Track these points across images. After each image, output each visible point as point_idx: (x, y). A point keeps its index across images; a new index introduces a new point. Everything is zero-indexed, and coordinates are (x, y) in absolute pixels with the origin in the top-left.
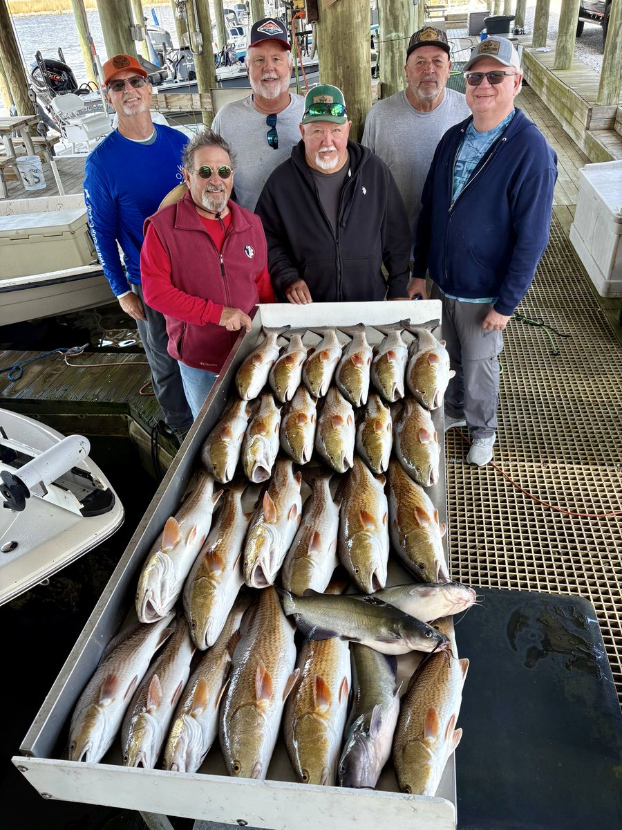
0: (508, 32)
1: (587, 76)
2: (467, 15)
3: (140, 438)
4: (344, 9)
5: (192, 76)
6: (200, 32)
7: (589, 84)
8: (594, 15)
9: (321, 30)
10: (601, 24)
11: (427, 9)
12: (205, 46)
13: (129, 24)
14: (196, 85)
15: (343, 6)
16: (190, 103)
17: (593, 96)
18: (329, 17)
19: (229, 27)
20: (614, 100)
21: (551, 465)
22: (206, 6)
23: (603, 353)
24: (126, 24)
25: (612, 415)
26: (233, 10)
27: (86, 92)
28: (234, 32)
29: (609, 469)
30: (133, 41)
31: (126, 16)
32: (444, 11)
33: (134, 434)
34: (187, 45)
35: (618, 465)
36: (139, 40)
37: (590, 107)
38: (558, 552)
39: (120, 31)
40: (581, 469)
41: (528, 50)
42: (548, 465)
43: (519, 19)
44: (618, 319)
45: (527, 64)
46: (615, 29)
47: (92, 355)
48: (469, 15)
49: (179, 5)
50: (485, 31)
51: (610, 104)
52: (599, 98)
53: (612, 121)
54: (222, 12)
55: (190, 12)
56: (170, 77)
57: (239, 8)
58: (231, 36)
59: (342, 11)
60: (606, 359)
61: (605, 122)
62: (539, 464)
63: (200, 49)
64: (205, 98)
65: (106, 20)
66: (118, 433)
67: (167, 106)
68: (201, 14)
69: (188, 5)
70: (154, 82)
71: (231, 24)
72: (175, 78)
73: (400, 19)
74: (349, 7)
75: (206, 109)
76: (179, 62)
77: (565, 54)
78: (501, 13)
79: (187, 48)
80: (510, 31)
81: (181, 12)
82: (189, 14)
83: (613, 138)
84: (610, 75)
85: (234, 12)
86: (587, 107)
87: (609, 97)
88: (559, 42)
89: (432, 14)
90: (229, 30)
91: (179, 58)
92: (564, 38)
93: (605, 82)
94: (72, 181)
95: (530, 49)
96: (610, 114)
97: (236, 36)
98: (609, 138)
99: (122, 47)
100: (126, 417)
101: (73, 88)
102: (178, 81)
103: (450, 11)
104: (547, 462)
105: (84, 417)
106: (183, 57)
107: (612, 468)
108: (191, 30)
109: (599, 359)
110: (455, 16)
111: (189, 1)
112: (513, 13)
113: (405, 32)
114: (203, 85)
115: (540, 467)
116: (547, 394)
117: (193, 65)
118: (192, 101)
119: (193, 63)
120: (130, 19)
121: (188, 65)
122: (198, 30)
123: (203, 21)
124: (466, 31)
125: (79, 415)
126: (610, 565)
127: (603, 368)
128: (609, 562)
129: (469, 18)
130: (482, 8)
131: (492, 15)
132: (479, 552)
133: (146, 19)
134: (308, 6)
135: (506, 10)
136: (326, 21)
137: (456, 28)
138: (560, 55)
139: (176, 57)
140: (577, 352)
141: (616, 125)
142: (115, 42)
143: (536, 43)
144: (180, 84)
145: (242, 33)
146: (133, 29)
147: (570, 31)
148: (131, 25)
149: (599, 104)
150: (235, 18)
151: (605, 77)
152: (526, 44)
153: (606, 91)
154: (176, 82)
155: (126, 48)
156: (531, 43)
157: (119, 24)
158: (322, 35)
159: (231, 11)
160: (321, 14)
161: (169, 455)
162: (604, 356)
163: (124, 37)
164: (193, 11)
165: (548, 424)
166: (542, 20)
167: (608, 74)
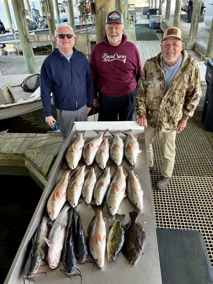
0: (156, 14)
1: (184, 31)
2: (142, 7)
3: (29, 167)
4: (105, 10)
5: (47, 27)
6: (50, 12)
7: (185, 34)
8: (185, 9)
9: (96, 17)
10: (187, 13)
11: (129, 6)
12: (52, 17)
13: (23, 9)
14: (48, 30)
15: (105, 9)
16: (46, 38)
17: (187, 38)
18: (99, 12)
19: (60, 9)
20: (194, 40)
21: (182, 177)
22: (52, 3)
23: (197, 132)
24: (22, 9)
25: (202, 156)
26: (61, 3)
27: (8, 31)
28: (62, 11)
29: (202, 177)
30: (25, 15)
31: (22, 6)
32: (134, 6)
33: (26, 165)
34: (45, 15)
35: (206, 176)
36: (27, 15)
37: (186, 42)
38: (187, 212)
39: (20, 12)
40: (193, 178)
41: (164, 21)
42: (181, 176)
43: (160, 10)
44: (201, 119)
45: (163, 25)
46: (194, 16)
47: (10, 134)
48: (143, 7)
49: (42, 2)
50: (149, 13)
51: (193, 41)
52: (189, 38)
53: (194, 47)
54: (57, 4)
55: (46, 5)
56: (39, 27)
57: (63, 3)
58: (61, 12)
59: (104, 11)
60: (198, 134)
61: (191, 47)
62: (178, 176)
63: (50, 18)
64: (52, 36)
65: (15, 8)
66: (21, 165)
67: (38, 39)
68: (50, 6)
69: (45, 2)
70: (33, 28)
71: (61, 8)
72: (41, 27)
73: (122, 11)
74: (107, 9)
75: (52, 40)
76: (42, 22)
77: (177, 23)
78: (154, 8)
79: (45, 17)
80: (157, 14)
81: (43, 5)
82: (46, 6)
83: (194, 53)
84: (193, 31)
85: (62, 4)
86: (185, 42)
87: (193, 39)
88: (175, 19)
89: (130, 7)
90: (60, 10)
91: (42, 20)
92: (176, 17)
93: (191, 33)
94: (3, 65)
95: (164, 20)
96: (193, 44)
97: (63, 13)
98: (193, 53)
99: (21, 18)
100: (24, 159)
101: (4, 30)
102: (42, 28)
103: (137, 6)
104: (180, 175)
105: (7, 159)
106: (44, 20)
107: (204, 177)
108: (47, 11)
109: (196, 134)
110: (138, 8)
111: (46, 1)
112: (158, 8)
113: (124, 15)
114: (51, 31)
115: (178, 177)
116: (179, 148)
117: (47, 23)
118: (47, 37)
119: (47, 22)
120: (24, 7)
121: (46, 23)
122: (49, 11)
123: (51, 8)
124: (142, 13)
125: (5, 158)
126: (206, 217)
127: (197, 138)
128: (206, 216)
129: (143, 9)
130: (147, 5)
131: (151, 8)
132: (158, 213)
133: (30, 6)
134: (91, 8)
135: (155, 6)
136: (98, 14)
137: (138, 12)
138: (175, 23)
139: (41, 20)
140: (188, 132)
141: (195, 48)
142: (18, 16)
143: (166, 18)
144: (43, 29)
145: (65, 12)
146: (25, 11)
147: (178, 15)
148: (24, 10)
149: (189, 41)
150: (62, 6)
151: (191, 31)
152: (163, 18)
153: (191, 37)
154: (41, 29)
155: (23, 18)
156: (165, 18)
157: (20, 9)
158: (96, 18)
159: (61, 4)
160: (96, 11)
161: (40, 174)
162: (197, 133)
163: (21, 14)
164: (47, 4)
165: (180, 160)
166: (168, 11)
167: (192, 31)
